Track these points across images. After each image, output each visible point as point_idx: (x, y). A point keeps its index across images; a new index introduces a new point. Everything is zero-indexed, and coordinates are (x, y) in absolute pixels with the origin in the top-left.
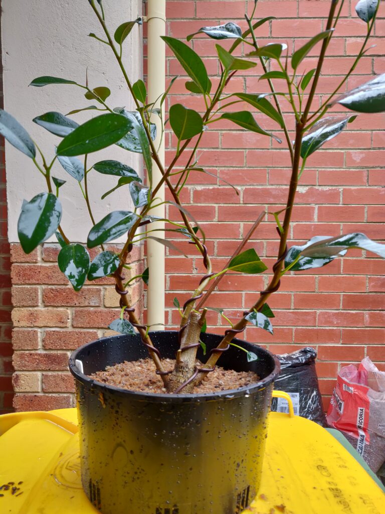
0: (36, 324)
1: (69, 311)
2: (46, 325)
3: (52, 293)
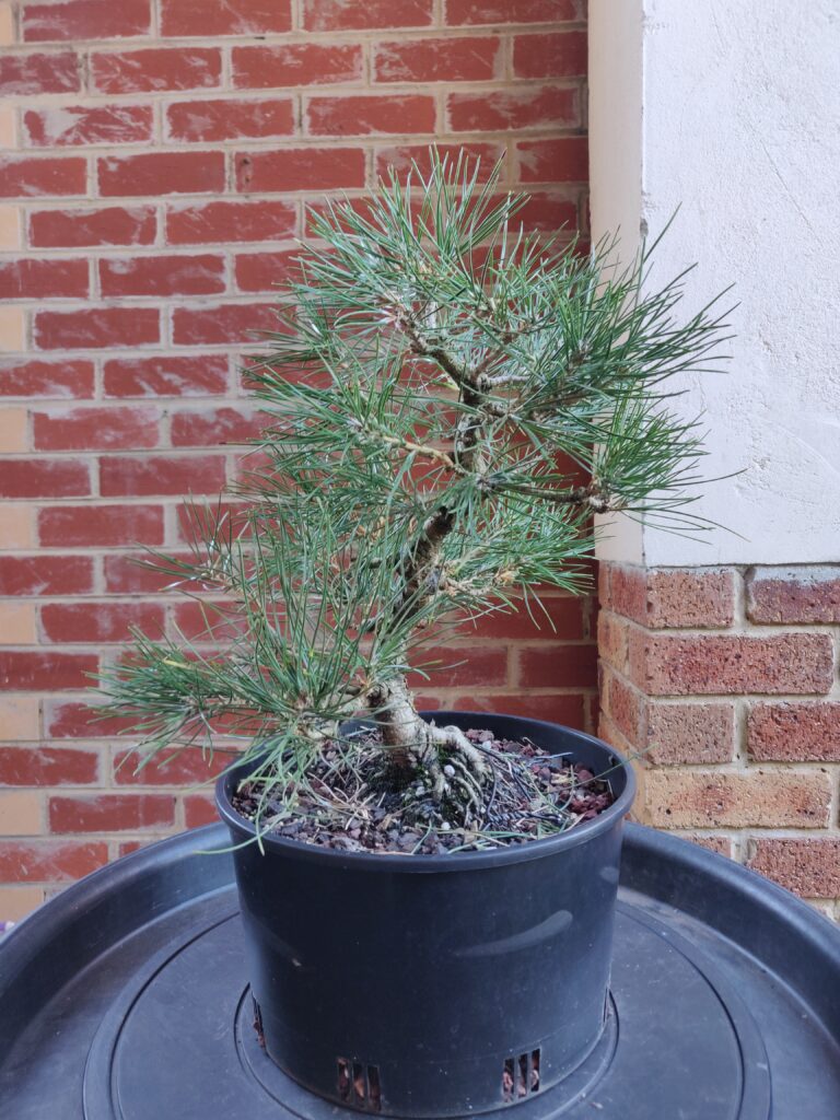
1: (831, 775)
2: (756, 821)
3: (777, 721)
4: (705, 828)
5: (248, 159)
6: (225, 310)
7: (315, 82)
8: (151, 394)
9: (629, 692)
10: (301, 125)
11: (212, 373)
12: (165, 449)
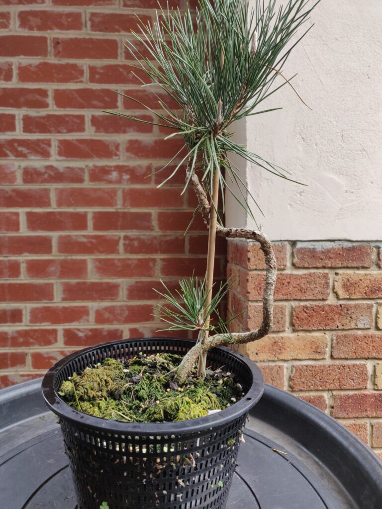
0: (281, 357)
1: (328, 336)
2: (295, 357)
3: (306, 312)
4: (274, 361)
5: (60, 41)
6: (49, 117)
7: (93, 4)
8: (12, 157)
9: (240, 300)
10: (86, 26)
11: (43, 148)
12: (19, 184)
